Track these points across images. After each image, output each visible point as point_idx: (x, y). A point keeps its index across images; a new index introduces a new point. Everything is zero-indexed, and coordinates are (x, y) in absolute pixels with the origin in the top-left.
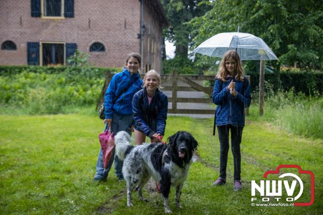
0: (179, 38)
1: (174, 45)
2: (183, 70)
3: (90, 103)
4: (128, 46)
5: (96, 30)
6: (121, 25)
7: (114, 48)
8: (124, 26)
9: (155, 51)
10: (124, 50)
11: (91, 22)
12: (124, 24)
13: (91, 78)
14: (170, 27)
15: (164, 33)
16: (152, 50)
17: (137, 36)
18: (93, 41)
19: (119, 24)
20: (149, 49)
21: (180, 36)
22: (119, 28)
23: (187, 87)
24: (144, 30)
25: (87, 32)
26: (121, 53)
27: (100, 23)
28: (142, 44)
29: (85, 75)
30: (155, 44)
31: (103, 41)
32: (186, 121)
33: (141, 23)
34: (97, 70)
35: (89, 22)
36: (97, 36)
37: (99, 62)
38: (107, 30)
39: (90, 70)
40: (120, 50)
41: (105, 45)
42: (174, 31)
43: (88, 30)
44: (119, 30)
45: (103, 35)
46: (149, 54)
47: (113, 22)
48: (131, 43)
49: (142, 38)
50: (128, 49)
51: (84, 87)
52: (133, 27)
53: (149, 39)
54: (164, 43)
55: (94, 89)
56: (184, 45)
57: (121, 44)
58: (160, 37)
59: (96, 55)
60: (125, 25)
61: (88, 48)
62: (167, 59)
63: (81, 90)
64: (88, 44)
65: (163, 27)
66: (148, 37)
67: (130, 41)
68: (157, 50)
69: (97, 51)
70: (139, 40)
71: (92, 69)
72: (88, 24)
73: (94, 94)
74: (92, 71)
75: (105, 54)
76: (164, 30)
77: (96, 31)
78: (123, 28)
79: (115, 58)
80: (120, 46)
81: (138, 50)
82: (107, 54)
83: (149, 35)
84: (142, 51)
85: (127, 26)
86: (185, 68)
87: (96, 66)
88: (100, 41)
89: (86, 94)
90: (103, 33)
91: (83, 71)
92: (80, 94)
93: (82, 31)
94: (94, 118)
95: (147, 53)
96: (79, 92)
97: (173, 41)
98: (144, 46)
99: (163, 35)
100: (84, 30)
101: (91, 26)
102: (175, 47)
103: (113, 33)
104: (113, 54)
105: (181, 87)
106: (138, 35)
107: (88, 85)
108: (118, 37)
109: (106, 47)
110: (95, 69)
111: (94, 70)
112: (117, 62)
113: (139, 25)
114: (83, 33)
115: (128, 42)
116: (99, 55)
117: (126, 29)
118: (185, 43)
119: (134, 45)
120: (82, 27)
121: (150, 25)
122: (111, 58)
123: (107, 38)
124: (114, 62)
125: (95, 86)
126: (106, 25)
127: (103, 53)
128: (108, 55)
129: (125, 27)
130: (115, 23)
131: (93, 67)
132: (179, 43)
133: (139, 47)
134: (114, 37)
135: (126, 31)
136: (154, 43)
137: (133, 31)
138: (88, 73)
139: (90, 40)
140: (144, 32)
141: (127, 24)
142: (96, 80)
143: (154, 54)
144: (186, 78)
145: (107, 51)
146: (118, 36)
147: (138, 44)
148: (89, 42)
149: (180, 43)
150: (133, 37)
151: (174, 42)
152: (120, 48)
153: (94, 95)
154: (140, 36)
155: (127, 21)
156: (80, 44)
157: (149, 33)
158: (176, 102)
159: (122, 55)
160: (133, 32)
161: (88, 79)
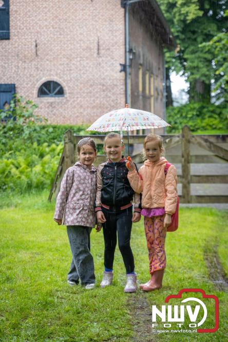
0: (194, 68)
1: (186, 81)
2: (204, 124)
3: (40, 187)
4: (103, 85)
5: (47, 60)
6: (90, 49)
7: (81, 89)
8: (96, 51)
9: (152, 93)
10: (97, 92)
11: (38, 47)
12: (96, 47)
13: (39, 143)
14: (178, 49)
15: (168, 60)
16: (147, 92)
17: (119, 68)
18: (44, 80)
19: (88, 49)
20: (141, 89)
21: (195, 64)
22: (87, 55)
23: (206, 156)
24: (131, 57)
25: (34, 63)
26: (92, 99)
27: (55, 46)
28: (129, 81)
29: (30, 138)
30: (152, 80)
31: (60, 78)
32: (207, 217)
33: (125, 45)
34: (51, 130)
35: (36, 46)
36: (51, 70)
37: (54, 115)
38: (67, 58)
39: (38, 129)
40: (90, 92)
41: (64, 84)
42: (186, 56)
43: (34, 60)
44: (87, 58)
45: (61, 67)
46: (141, 97)
47: (79, 45)
48: (110, 80)
49: (128, 70)
50: (104, 91)
51: (30, 159)
52: (112, 52)
53: (141, 72)
54: (168, 77)
55: (45, 163)
56: (204, 78)
57: (91, 82)
58: (161, 66)
59: (48, 103)
60: (98, 49)
61: (35, 92)
62: (175, 105)
63: (23, 166)
64: (35, 85)
65: (165, 50)
66: (139, 69)
67: (107, 75)
68: (156, 89)
69: (52, 96)
70: (123, 73)
71: (44, 128)
72: (34, 51)
73: (47, 171)
74: (43, 132)
75: (65, 101)
76: (167, 55)
77: (48, 62)
78: (95, 55)
79: (81, 106)
80: (91, 86)
81: (123, 91)
82: (68, 101)
83: (141, 65)
84: (129, 92)
85: (102, 52)
86: (207, 121)
87: (49, 123)
88: (55, 78)
89: (31, 171)
90: (61, 64)
91: (27, 132)
92: (21, 172)
93: (25, 62)
94: (45, 215)
95: (138, 96)
96: (21, 169)
97: (183, 74)
98: (132, 85)
99: (167, 62)
100: (27, 62)
101: (38, 53)
102: (188, 85)
103: (78, 63)
104: (79, 99)
105: (197, 156)
106: (121, 65)
107: (35, 157)
108: (87, 71)
109: (66, 89)
110: (48, 126)
111: (46, 129)
112: (85, 113)
113: (122, 48)
114: (26, 65)
115: (104, 79)
116: (55, 102)
117: (101, 57)
118: (205, 76)
119: (115, 83)
120: (25, 56)
121: (143, 48)
122: (75, 107)
123: (68, 72)
124: (81, 113)
125: (47, 158)
126: (64, 50)
127: (61, 98)
128: (70, 103)
129: (98, 54)
130: (80, 46)
131: (43, 123)
132: (194, 76)
133: (123, 87)
134: (80, 70)
135: (101, 59)
136: (150, 77)
137: (113, 59)
138: (35, 135)
139: (37, 77)
140: (131, 60)
141: (101, 48)
142: (49, 146)
143: (149, 98)
144: (206, 141)
145: (67, 95)
146: (87, 68)
147: (123, 82)
148: (37, 81)
149: (197, 76)
150: (113, 70)
151: (186, 74)
152: (91, 89)
153: (45, 173)
154: (124, 68)
155: (101, 43)
156: (21, 84)
157: (141, 62)
158: (189, 183)
159: (94, 101)
160: (112, 61)
161: (35, 145)
